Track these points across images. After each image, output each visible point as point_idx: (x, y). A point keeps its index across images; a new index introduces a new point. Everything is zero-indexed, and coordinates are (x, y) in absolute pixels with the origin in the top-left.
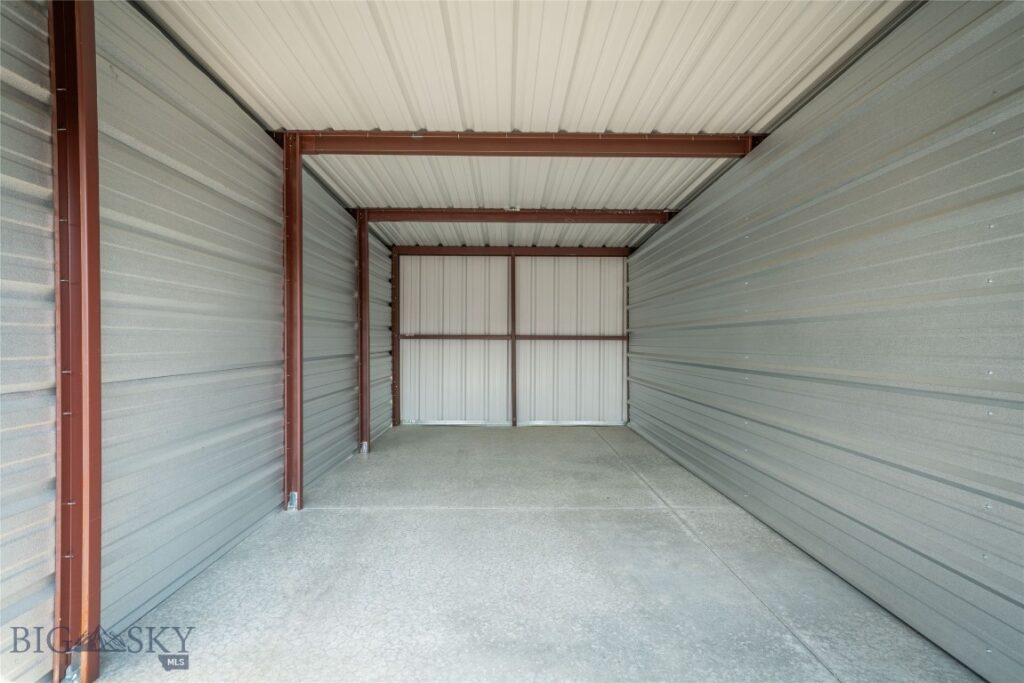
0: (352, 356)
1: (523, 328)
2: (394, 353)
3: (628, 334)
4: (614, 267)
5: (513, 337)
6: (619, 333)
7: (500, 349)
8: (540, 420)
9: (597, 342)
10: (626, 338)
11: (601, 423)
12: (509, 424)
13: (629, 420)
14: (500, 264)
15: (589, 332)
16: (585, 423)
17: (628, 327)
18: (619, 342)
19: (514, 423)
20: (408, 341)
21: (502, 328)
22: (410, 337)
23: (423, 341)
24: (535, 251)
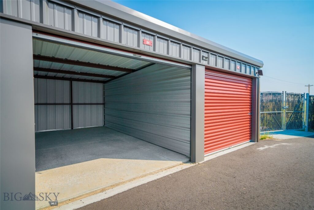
1: (75, 101)
3: (104, 103)
4: (101, 86)
5: (71, 104)
6: (102, 103)
7: (67, 108)
9: (96, 105)
10: (104, 104)
11: (97, 126)
12: (70, 129)
13: (104, 125)
14: (67, 83)
15: (94, 102)
16: (93, 126)
17: (104, 101)
18: (102, 105)
19: (72, 128)
21: (68, 102)
24: (78, 80)
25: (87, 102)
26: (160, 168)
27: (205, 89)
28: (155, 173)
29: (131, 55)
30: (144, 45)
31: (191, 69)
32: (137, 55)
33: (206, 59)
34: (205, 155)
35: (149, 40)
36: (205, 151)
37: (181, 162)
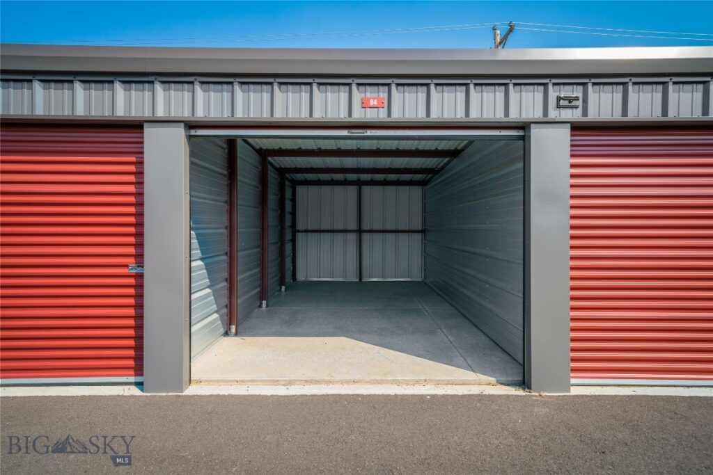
0: (277, 243)
1: (365, 226)
2: (293, 241)
3: (425, 230)
4: (417, 191)
5: (360, 231)
6: (420, 229)
7: (352, 237)
8: (375, 278)
9: (407, 234)
10: (423, 232)
11: (410, 280)
12: (358, 280)
13: (425, 278)
14: (353, 190)
17: (425, 225)
18: (420, 234)
19: (360, 279)
20: (301, 234)
21: (354, 226)
22: (302, 232)
23: (309, 234)
24: (372, 183)
25: (389, 227)
26: (424, 378)
27: (572, 186)
28: (407, 382)
29: (345, 133)
30: (364, 109)
31: (523, 138)
32: (353, 131)
33: (570, 102)
34: (573, 381)
35: (375, 96)
36: (574, 370)
37: (493, 380)
